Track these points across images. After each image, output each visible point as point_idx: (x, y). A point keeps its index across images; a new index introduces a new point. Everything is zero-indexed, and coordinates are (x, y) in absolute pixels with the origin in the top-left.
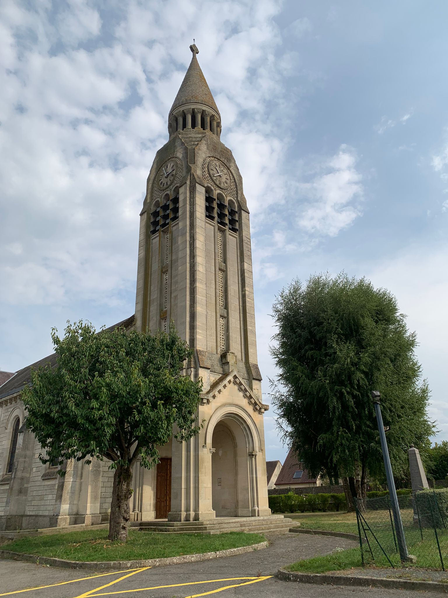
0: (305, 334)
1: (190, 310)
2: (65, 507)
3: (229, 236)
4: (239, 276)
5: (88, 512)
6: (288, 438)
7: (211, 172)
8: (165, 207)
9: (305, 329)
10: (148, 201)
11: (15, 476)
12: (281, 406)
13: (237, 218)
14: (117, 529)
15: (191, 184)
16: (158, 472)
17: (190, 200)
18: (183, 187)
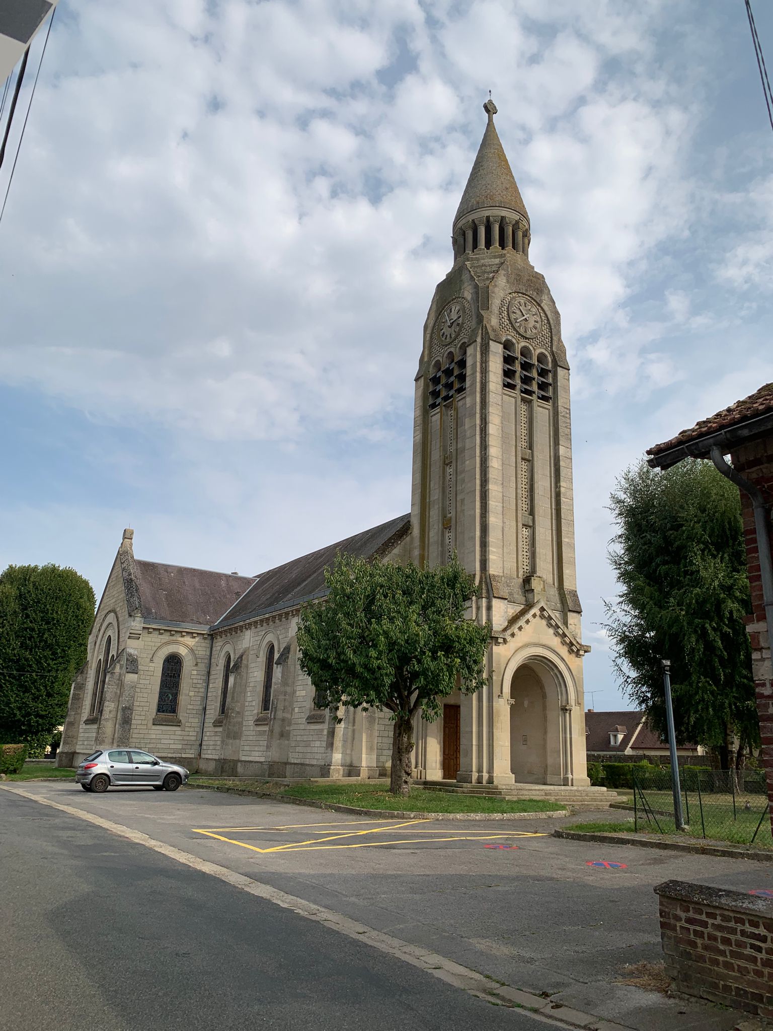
0: (657, 539)
1: (480, 521)
2: (337, 757)
3: (538, 408)
4: (552, 465)
5: (364, 764)
6: (630, 686)
7: (513, 316)
8: (448, 372)
9: (657, 533)
10: (426, 359)
11: (274, 715)
12: (622, 641)
13: (550, 378)
14: (399, 783)
15: (482, 341)
16: (445, 722)
17: (481, 365)
18: (472, 347)
